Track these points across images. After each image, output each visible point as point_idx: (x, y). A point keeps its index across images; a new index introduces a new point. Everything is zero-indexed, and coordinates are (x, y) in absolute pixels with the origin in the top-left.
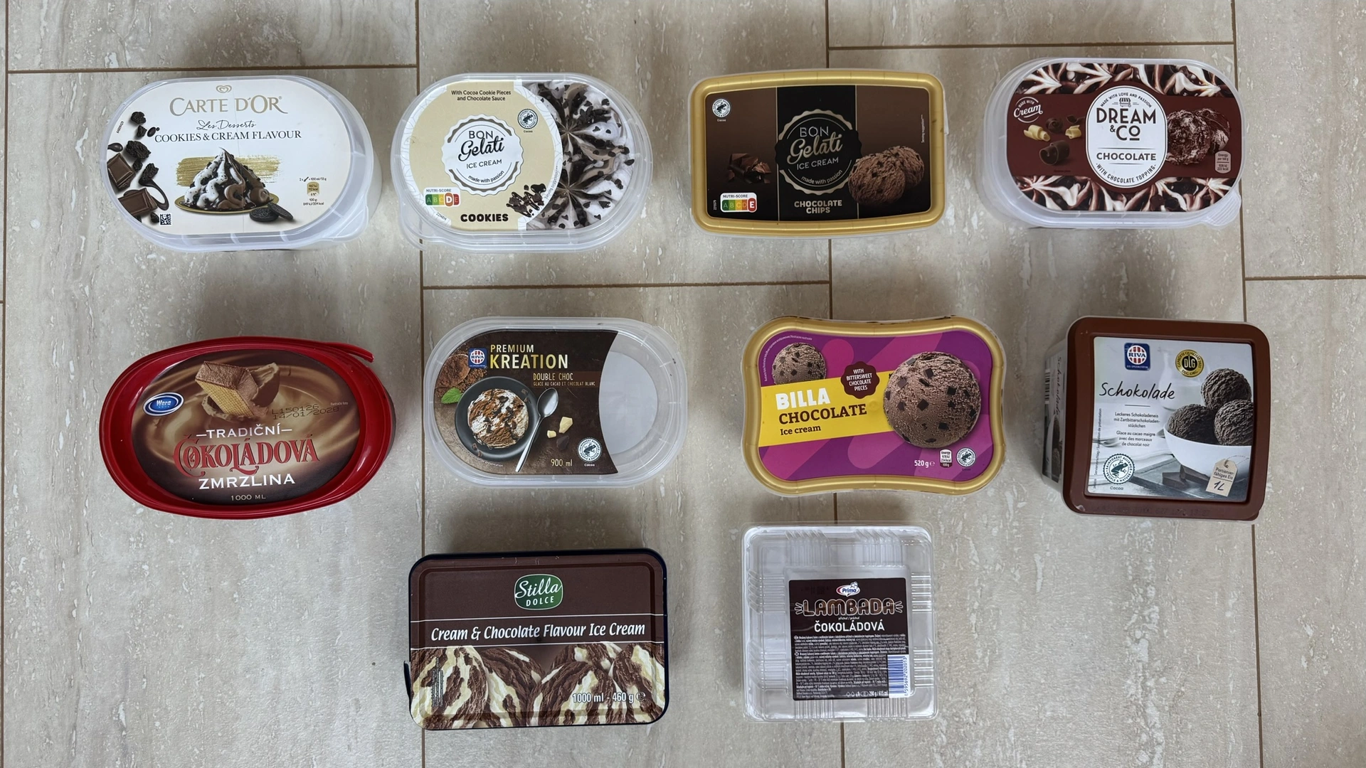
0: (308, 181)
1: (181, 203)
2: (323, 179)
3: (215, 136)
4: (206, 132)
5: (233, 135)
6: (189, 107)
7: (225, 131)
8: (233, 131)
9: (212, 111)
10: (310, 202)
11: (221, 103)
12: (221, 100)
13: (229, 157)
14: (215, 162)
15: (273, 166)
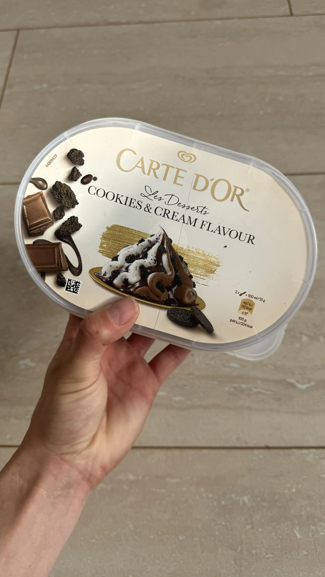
0: (244, 297)
1: (96, 274)
2: (261, 299)
3: (159, 211)
4: (149, 202)
5: (179, 217)
6: (140, 165)
7: (172, 209)
8: (181, 211)
9: (165, 179)
10: (238, 321)
11: (178, 173)
12: (178, 170)
13: (166, 240)
14: (149, 241)
15: (211, 266)
